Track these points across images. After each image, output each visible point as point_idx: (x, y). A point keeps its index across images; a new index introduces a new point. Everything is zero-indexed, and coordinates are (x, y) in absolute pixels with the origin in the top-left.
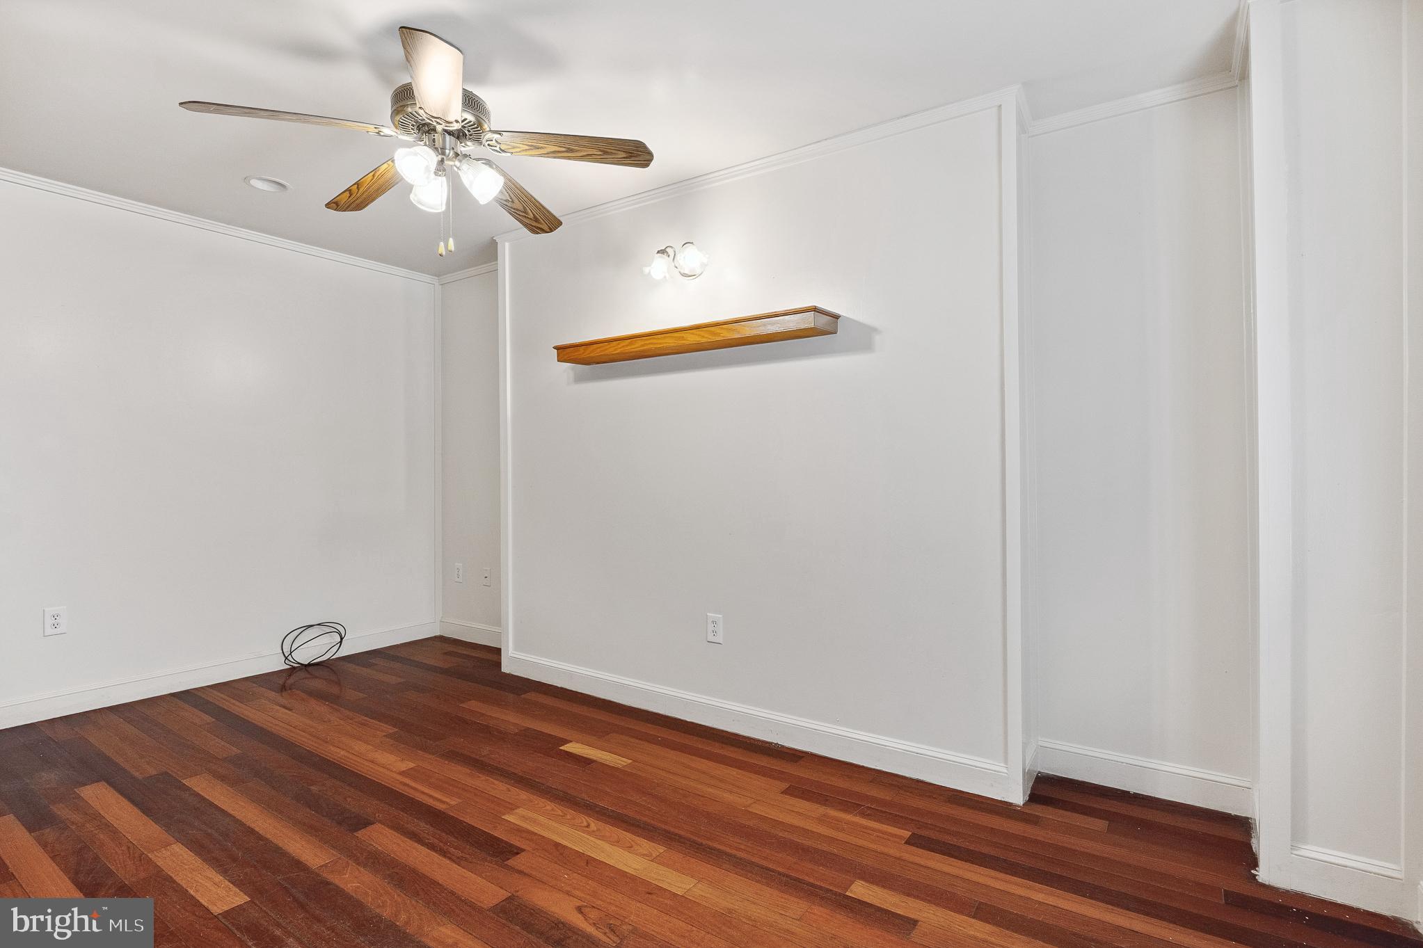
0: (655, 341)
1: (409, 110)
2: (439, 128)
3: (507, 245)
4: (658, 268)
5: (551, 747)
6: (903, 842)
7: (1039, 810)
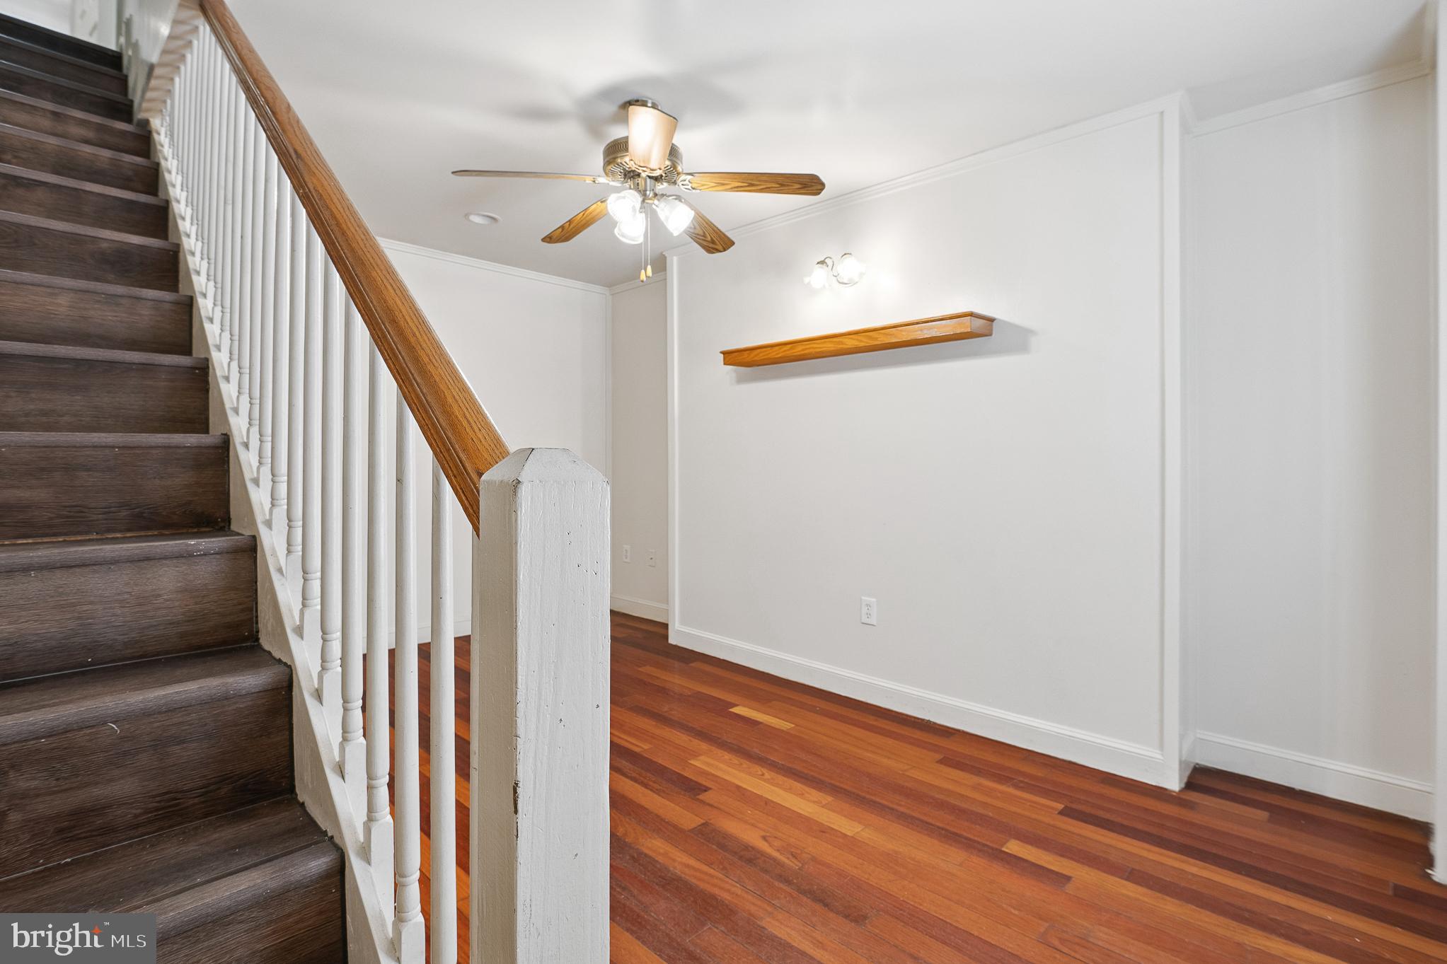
0: (815, 346)
1: (619, 161)
2: (643, 175)
3: (675, 259)
4: (818, 276)
5: (722, 709)
6: (1057, 812)
7: (1194, 797)
